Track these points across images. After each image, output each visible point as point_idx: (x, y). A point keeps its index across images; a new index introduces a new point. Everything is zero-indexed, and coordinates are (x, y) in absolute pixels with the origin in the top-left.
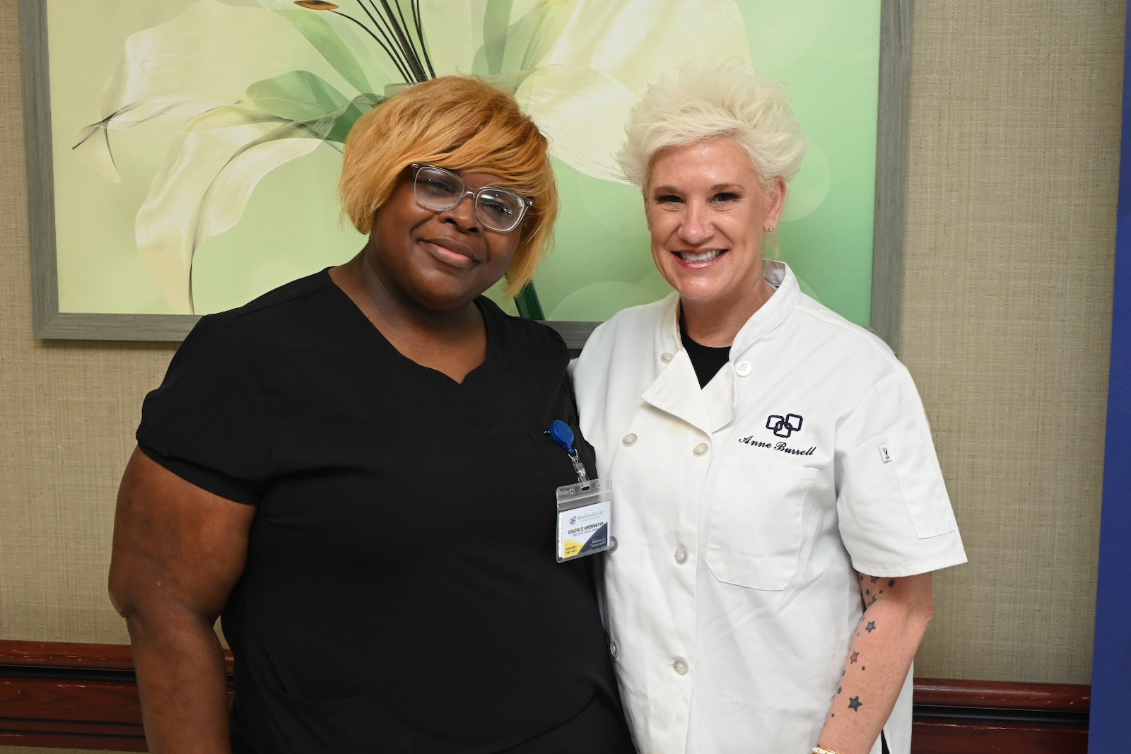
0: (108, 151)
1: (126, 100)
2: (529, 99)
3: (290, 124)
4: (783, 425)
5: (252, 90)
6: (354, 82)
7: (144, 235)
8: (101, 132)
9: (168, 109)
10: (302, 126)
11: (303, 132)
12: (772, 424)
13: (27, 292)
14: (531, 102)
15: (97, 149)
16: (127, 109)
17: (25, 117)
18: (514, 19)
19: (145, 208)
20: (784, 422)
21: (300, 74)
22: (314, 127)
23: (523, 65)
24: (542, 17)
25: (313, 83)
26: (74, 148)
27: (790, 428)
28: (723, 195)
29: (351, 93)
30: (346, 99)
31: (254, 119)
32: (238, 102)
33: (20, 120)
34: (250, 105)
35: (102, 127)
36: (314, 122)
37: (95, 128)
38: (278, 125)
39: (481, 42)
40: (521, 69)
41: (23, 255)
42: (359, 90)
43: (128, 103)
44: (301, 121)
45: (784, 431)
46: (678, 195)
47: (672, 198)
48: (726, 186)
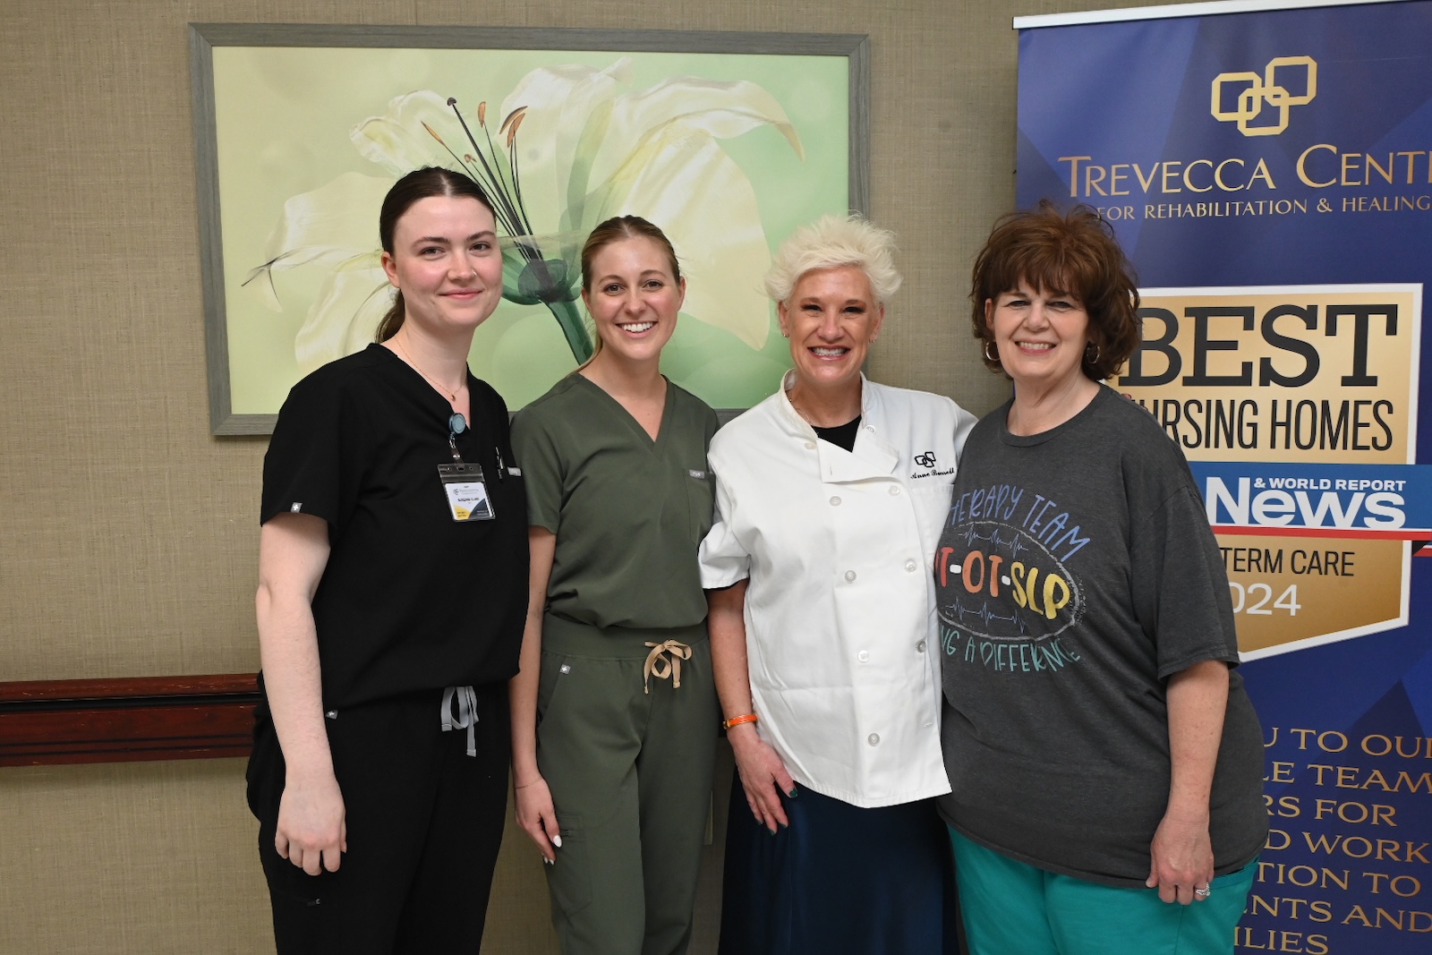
0: (272, 291)
1: (288, 246)
8: (265, 274)
9: (322, 255)
12: (920, 462)
15: (263, 285)
16: (289, 254)
18: (590, 189)
19: (303, 329)
20: (925, 458)
24: (611, 189)
26: (243, 285)
27: (931, 461)
28: (852, 308)
33: (196, 264)
35: (266, 269)
37: (260, 270)
41: (200, 371)
43: (288, 251)
45: (929, 464)
46: (819, 305)
47: (814, 307)
48: (856, 301)
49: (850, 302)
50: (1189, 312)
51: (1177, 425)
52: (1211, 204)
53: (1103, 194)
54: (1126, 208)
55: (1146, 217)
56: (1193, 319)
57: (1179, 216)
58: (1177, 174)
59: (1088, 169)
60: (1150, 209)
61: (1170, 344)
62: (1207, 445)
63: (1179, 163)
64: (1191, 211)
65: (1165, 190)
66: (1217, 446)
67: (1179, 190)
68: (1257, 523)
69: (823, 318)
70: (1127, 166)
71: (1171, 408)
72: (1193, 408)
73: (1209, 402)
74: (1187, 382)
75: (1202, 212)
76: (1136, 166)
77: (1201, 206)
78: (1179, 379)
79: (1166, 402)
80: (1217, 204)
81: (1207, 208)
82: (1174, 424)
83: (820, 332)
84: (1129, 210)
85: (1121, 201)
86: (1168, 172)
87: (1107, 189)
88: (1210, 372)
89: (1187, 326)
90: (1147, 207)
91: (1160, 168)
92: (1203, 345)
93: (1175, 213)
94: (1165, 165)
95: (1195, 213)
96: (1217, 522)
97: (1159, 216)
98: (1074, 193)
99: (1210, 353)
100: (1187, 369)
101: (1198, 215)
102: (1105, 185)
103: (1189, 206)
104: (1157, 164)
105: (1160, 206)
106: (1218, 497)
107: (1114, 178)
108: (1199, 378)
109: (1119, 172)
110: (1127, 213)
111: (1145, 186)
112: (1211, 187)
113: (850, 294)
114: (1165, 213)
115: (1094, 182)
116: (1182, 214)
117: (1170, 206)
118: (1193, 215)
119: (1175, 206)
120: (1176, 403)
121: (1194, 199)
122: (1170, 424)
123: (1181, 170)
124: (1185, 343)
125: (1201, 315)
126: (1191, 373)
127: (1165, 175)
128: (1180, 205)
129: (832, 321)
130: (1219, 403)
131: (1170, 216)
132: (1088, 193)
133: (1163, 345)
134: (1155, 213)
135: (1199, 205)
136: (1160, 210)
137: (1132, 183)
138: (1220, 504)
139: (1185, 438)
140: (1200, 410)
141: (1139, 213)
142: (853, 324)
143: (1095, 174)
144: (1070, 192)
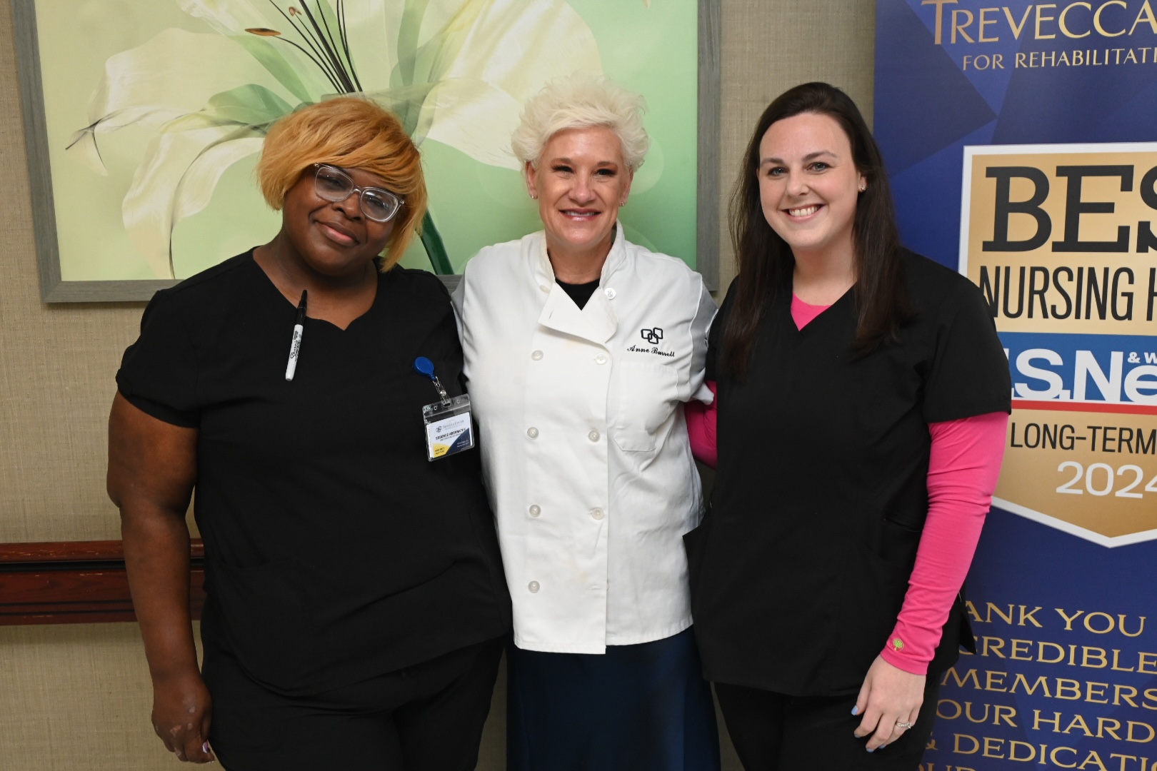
0: (96, 150)
1: (109, 109)
2: (435, 105)
3: (246, 127)
4: (652, 335)
5: (214, 100)
6: (297, 93)
7: (129, 218)
8: (89, 136)
9: (146, 115)
10: (256, 128)
11: (257, 133)
12: (646, 335)
13: (33, 266)
14: (437, 107)
15: (87, 149)
16: (110, 116)
17: (24, 124)
18: (421, 43)
19: (129, 196)
20: (652, 334)
21: (253, 87)
22: (265, 129)
23: (430, 78)
25: (263, 94)
26: (67, 149)
27: (657, 338)
28: (605, 171)
29: (294, 102)
30: (290, 107)
31: (216, 123)
32: (203, 110)
33: (19, 127)
34: (212, 112)
35: (90, 131)
36: (265, 125)
37: (83, 132)
38: (236, 128)
39: (397, 61)
40: (429, 81)
41: (28, 236)
42: (300, 99)
43: (110, 112)
44: (255, 124)
45: (654, 340)
46: (570, 166)
47: (565, 168)
48: (608, 163)
49: (602, 163)
50: (1061, 171)
51: (1046, 295)
52: (1088, 52)
53: (970, 40)
54: (994, 56)
55: (1017, 66)
56: (1065, 180)
57: (1053, 65)
58: (1052, 18)
59: (954, 13)
60: (1020, 57)
61: (1041, 206)
62: (1078, 316)
63: (1054, 6)
64: (1066, 59)
65: (1037, 36)
66: (1088, 317)
67: (1053, 37)
68: (1129, 400)
69: (575, 180)
70: (997, 9)
71: (1039, 276)
72: (1063, 276)
73: (1080, 270)
74: (1057, 247)
75: (1078, 60)
76: (1006, 10)
77: (1078, 54)
78: (1048, 245)
79: (1033, 270)
80: (1095, 52)
81: (1084, 56)
82: (1041, 293)
83: (571, 194)
84: (997, 58)
85: (989, 49)
86: (1041, 16)
87: (975, 37)
88: (1083, 237)
89: (1059, 188)
90: (1017, 55)
91: (1033, 11)
92: (1075, 207)
93: (1048, 62)
94: (1039, 8)
95: (1071, 61)
96: (1086, 399)
97: (1031, 65)
98: (938, 41)
99: (1082, 216)
100: (1058, 234)
101: (1074, 64)
102: (973, 31)
103: (1064, 54)
104: (1030, 8)
105: (1032, 54)
106: (1088, 373)
107: (982, 22)
108: (1071, 243)
109: (987, 16)
110: (996, 61)
111: (1016, 32)
112: (1089, 33)
113: (602, 155)
114: (1038, 62)
115: (960, 28)
116: (1056, 62)
117: (1044, 54)
118: (1068, 64)
119: (1049, 54)
120: (1045, 271)
121: (1070, 46)
122: (1037, 292)
123: (1056, 13)
124: (1055, 206)
125: (1074, 174)
126: (1061, 238)
127: (1038, 19)
128: (1054, 53)
129: (583, 182)
130: (1092, 271)
131: (1043, 65)
132: (953, 41)
133: (1031, 207)
134: (1027, 62)
135: (1075, 52)
136: (1032, 58)
137: (1002, 29)
138: (1090, 380)
139: (1054, 308)
140: (1071, 279)
141: (1009, 61)
142: (605, 187)
143: (962, 19)
144: (933, 39)
